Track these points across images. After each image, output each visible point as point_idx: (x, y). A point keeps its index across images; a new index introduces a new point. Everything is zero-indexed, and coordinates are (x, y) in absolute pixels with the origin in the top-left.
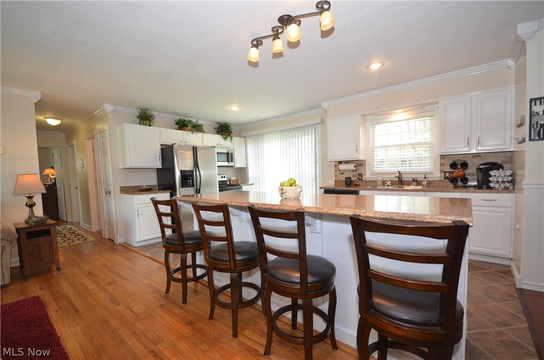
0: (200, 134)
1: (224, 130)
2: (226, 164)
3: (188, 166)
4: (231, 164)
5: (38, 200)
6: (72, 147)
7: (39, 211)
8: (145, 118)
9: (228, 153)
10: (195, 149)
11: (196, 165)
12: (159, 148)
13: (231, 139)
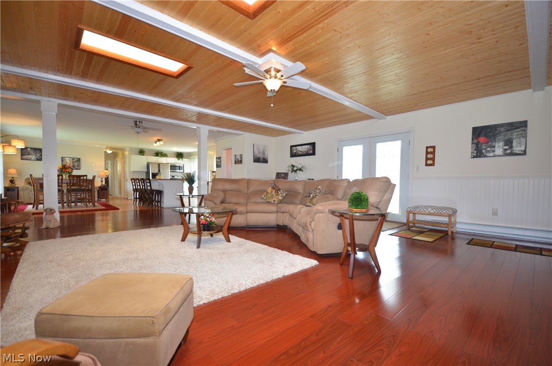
0: (166, 158)
1: (180, 155)
2: (179, 171)
3: (156, 171)
4: (182, 171)
5: (104, 180)
6: (116, 161)
7: (104, 183)
8: (142, 152)
9: (179, 166)
10: (159, 165)
11: (159, 171)
12: (146, 164)
13: (182, 160)
